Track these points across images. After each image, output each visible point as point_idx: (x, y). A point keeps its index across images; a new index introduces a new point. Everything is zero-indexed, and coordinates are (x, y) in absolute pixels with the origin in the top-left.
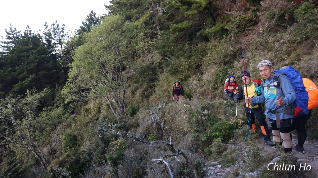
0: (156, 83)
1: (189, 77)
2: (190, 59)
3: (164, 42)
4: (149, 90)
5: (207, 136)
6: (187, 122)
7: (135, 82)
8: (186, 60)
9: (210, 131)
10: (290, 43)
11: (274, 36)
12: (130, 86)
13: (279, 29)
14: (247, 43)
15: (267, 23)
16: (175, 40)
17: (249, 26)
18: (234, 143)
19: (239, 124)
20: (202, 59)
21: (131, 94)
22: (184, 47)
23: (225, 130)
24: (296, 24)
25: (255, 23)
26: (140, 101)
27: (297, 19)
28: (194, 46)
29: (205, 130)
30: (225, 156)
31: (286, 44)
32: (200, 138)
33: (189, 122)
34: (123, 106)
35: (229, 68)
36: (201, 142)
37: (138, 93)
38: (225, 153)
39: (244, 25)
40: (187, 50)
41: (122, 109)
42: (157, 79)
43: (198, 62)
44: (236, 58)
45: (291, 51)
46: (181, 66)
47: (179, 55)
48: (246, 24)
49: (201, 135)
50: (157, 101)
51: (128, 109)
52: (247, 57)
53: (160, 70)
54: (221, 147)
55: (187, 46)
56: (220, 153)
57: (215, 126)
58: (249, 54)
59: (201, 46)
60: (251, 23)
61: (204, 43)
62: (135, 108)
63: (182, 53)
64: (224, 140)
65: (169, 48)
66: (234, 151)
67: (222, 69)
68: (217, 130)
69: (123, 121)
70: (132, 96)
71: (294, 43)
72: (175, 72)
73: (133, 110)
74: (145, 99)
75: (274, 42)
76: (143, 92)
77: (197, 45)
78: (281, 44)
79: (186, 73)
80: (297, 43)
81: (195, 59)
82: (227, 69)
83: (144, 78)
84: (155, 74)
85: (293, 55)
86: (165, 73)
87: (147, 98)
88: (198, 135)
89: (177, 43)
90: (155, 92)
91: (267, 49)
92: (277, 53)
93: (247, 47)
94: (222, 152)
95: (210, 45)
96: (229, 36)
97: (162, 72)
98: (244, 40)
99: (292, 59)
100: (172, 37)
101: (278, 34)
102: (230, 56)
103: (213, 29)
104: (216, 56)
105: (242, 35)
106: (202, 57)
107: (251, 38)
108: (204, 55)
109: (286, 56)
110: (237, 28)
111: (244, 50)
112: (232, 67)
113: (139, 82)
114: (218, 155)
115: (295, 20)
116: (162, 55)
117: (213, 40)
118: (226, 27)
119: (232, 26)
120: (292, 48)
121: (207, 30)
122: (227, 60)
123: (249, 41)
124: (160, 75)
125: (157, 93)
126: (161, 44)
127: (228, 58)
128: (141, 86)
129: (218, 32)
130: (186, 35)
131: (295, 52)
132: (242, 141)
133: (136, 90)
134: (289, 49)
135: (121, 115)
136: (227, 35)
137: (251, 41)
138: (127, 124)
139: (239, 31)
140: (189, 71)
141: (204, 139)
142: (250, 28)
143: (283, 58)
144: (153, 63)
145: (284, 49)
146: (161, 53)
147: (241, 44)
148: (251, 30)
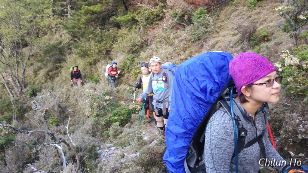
0: (63, 64)
1: (99, 61)
2: (100, 44)
3: (74, 23)
4: (54, 71)
5: (106, 120)
6: (89, 107)
7: (38, 61)
8: (96, 44)
9: (109, 115)
10: (186, 41)
11: (175, 33)
12: (32, 64)
13: (179, 27)
14: (153, 36)
15: (170, 21)
16: (87, 22)
17: (156, 20)
18: (130, 127)
19: (136, 110)
20: (112, 45)
21: (33, 74)
22: (95, 31)
23: (124, 115)
24: (192, 25)
25: (162, 19)
26: (43, 81)
27: (193, 21)
28: (106, 32)
29: (106, 114)
30: (120, 138)
31: (183, 42)
32: (100, 122)
33: (91, 107)
34: (21, 86)
35: (136, 57)
36: (101, 126)
37: (42, 73)
38: (120, 136)
39: (152, 18)
40: (98, 34)
41: (20, 90)
42: (64, 60)
43: (108, 48)
44: (143, 48)
45: (186, 48)
46: (91, 49)
47: (89, 38)
48: (154, 18)
49: (101, 119)
50: (62, 83)
51: (28, 90)
52: (152, 49)
53: (68, 51)
54: (118, 130)
55: (98, 31)
56: (115, 136)
57: (115, 111)
58: (153, 46)
59: (113, 32)
60: (158, 18)
61: (116, 29)
62: (36, 89)
63: (93, 36)
64: (122, 124)
65: (79, 30)
66: (129, 134)
67: (130, 57)
68: (117, 115)
69: (21, 103)
70: (34, 76)
71: (189, 41)
72: (84, 54)
73: (33, 91)
74: (49, 80)
75: (174, 38)
76: (47, 72)
77: (109, 31)
78: (179, 41)
79: (95, 57)
80: (192, 42)
81: (105, 44)
82: (134, 57)
83: (49, 57)
84: (63, 55)
85: (187, 52)
86: (74, 55)
87: (52, 79)
88: (99, 120)
89: (88, 26)
90: (61, 74)
91: (169, 43)
92: (176, 48)
93: (153, 40)
94: (118, 135)
95: (121, 32)
96: (138, 27)
97: (70, 53)
98: (151, 33)
99: (187, 55)
100: (83, 19)
101: (179, 32)
102: (138, 46)
103: (124, 18)
104: (125, 45)
105: (149, 28)
106: (112, 43)
107: (156, 32)
108: (114, 41)
109: (183, 52)
110: (146, 20)
111: (150, 41)
112: (138, 57)
113: (43, 61)
114: (114, 137)
115: (192, 22)
116: (72, 35)
117: (124, 28)
118: (137, 18)
119: (141, 18)
120: (187, 46)
121: (119, 18)
122: (134, 49)
123: (155, 35)
124: (68, 57)
125: (64, 74)
126: (71, 24)
127: (136, 48)
128: (45, 65)
129: (129, 21)
130: (98, 18)
131: (189, 49)
132: (137, 125)
133: (40, 69)
134: (185, 46)
135: (19, 95)
136: (136, 26)
137: (157, 35)
138: (25, 106)
139: (147, 24)
140: (98, 55)
141: (103, 123)
142: (157, 22)
143: (180, 53)
144: (61, 43)
145: (181, 45)
146: (70, 34)
147: (148, 35)
148: (158, 24)
